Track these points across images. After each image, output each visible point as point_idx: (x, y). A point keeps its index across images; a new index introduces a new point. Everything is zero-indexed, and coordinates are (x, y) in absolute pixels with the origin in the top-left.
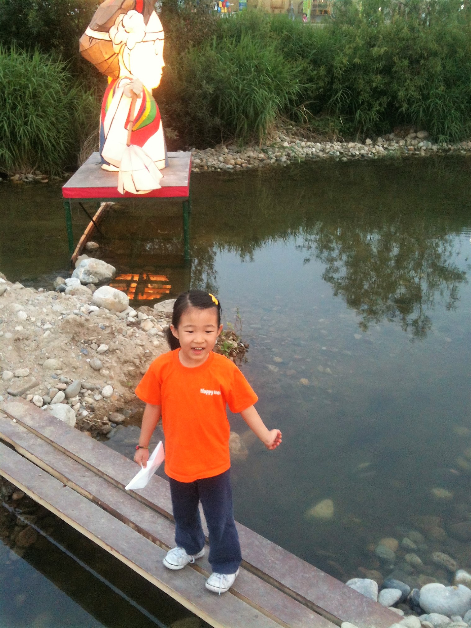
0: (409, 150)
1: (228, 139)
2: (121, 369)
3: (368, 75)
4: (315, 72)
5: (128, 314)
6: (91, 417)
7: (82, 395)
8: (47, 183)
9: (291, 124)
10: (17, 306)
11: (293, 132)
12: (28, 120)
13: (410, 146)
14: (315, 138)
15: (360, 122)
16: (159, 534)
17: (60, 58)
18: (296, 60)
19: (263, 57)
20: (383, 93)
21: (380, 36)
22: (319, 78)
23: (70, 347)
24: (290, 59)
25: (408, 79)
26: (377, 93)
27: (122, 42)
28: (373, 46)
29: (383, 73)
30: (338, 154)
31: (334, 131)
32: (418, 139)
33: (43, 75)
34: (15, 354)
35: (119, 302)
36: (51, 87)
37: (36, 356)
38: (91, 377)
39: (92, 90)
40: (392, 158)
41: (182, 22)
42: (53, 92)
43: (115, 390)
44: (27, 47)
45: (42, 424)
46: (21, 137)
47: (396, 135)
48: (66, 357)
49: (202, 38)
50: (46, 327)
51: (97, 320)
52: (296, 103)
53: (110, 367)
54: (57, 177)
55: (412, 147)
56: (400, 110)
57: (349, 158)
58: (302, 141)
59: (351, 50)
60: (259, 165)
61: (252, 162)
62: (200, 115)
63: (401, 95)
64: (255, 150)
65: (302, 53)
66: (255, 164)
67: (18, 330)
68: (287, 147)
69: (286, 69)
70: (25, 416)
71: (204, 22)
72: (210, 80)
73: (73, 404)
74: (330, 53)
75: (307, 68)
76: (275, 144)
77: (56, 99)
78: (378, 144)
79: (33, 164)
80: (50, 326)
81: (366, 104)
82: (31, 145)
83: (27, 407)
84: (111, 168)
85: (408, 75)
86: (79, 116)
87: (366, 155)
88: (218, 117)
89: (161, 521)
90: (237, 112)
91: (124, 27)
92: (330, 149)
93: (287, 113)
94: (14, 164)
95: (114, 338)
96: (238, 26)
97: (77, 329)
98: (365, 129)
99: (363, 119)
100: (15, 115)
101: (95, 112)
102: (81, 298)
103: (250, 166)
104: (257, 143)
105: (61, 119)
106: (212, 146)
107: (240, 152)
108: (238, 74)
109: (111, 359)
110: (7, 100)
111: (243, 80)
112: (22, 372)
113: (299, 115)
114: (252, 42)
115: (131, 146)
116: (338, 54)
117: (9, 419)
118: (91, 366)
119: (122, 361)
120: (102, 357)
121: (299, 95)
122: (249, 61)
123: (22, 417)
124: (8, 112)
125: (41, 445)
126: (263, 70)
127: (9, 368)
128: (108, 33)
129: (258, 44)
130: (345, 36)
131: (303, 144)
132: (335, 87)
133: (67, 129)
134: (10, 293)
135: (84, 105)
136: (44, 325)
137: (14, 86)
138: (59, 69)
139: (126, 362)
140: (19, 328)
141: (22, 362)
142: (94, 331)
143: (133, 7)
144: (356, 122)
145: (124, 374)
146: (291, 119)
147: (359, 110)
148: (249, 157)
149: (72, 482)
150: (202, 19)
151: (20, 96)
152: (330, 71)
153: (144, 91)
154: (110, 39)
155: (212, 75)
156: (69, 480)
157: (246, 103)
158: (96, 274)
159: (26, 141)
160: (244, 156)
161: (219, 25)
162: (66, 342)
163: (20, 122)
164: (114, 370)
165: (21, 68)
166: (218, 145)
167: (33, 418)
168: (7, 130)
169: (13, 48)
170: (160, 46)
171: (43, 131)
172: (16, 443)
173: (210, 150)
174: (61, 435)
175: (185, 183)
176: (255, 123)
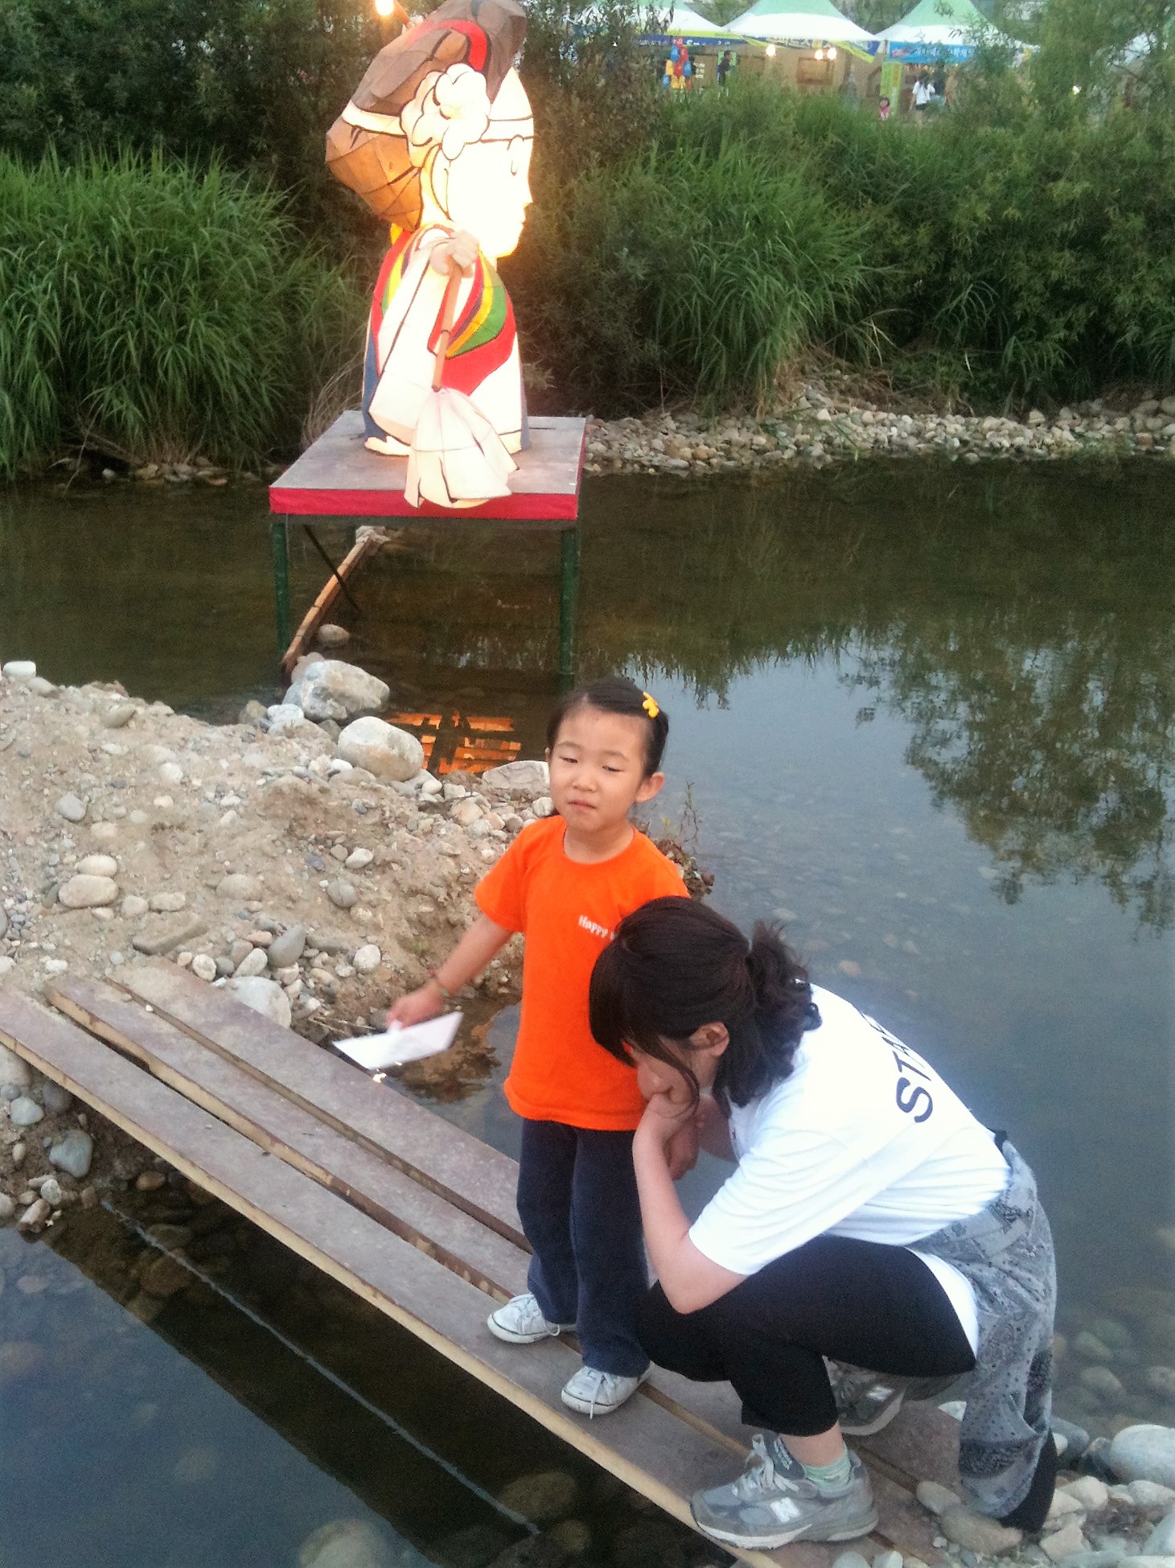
0: (1138, 442)
1: (677, 396)
2: (401, 907)
3: (1039, 250)
4: (905, 239)
5: (420, 787)
6: (326, 1013)
7: (306, 962)
8: (226, 485)
9: (838, 367)
10: (160, 751)
11: (843, 387)
12: (187, 331)
13: (1141, 431)
14: (897, 403)
15: (1015, 367)
16: (488, 1267)
17: (269, 184)
18: (857, 208)
19: (774, 195)
20: (1077, 296)
21: (1075, 153)
22: (915, 253)
23: (281, 850)
24: (842, 205)
25: (1142, 264)
26: (1061, 296)
27: (430, 140)
28: (1056, 177)
29: (1079, 248)
30: (957, 443)
31: (947, 388)
32: (1164, 417)
33: (226, 223)
34: (152, 861)
35: (401, 756)
36: (244, 252)
37: (202, 867)
38: (330, 923)
39: (343, 265)
40: (1094, 460)
41: (576, 101)
42: (250, 263)
43: (386, 957)
44: (192, 153)
45: (212, 1019)
46: (166, 373)
47: (1107, 405)
48: (273, 872)
49: (623, 146)
50: (226, 801)
51: (348, 791)
52: (852, 315)
53: (375, 903)
54: (249, 474)
55: (1146, 435)
56: (1119, 341)
57: (983, 454)
58: (865, 408)
59: (998, 186)
60: (752, 463)
61: (735, 455)
62: (608, 332)
63: (1124, 302)
64: (743, 425)
65: (872, 189)
66: (743, 460)
67: (160, 807)
68: (825, 422)
69: (831, 226)
70: (174, 999)
71: (628, 105)
72: (637, 246)
73: (286, 981)
74: (943, 192)
75: (885, 226)
76: (796, 412)
77: (256, 281)
78: (1060, 423)
79: (194, 438)
80: (236, 800)
81: (1032, 323)
82: (191, 393)
83: (178, 979)
84: (390, 447)
85: (1142, 254)
86: (311, 325)
87: (1027, 450)
88: (654, 339)
89: (493, 1239)
90: (704, 329)
91: (437, 103)
92: (936, 430)
93: (829, 336)
94: (147, 437)
95: (388, 835)
96: (714, 118)
97: (299, 810)
98: (1028, 387)
99: (1023, 362)
100: (155, 317)
101: (351, 316)
102: (308, 744)
103: (731, 464)
104: (750, 410)
105: (267, 332)
106: (636, 413)
107: (707, 430)
108: (711, 237)
109: (376, 883)
110: (138, 282)
111: (723, 251)
112: (168, 899)
113: (860, 343)
114: (749, 158)
115: (442, 390)
116: (965, 195)
117: (135, 1005)
118: (330, 899)
119: (405, 890)
120: (357, 879)
121: (862, 294)
122: (737, 206)
123: (165, 1002)
124: (138, 311)
125: (208, 1064)
126: (772, 228)
127: (137, 890)
128: (398, 119)
129: (762, 165)
130: (986, 151)
131: (868, 416)
132: (953, 276)
133: (280, 356)
134: (144, 721)
135: (323, 299)
136: (221, 797)
137: (157, 245)
138: (267, 209)
139: (414, 892)
140: (163, 801)
141: (168, 878)
142: (340, 817)
143: (461, 57)
144: (1005, 366)
145: (409, 920)
146: (839, 354)
147: (1014, 337)
148: (729, 442)
149: (284, 1144)
150: (623, 97)
151: (170, 271)
152: (941, 237)
153: (478, 262)
154: (402, 133)
155: (647, 236)
156: (275, 1140)
157: (727, 308)
158: (341, 697)
159: (179, 382)
160: (717, 440)
161: (667, 115)
162: (274, 837)
163: (166, 335)
164: (385, 912)
165: (174, 204)
166: (651, 411)
167: (191, 1006)
168: (134, 353)
169: (156, 154)
170: (524, 153)
171: (222, 360)
172: (152, 1056)
173: (630, 422)
174: (259, 1043)
175: (571, 487)
176: (746, 359)
